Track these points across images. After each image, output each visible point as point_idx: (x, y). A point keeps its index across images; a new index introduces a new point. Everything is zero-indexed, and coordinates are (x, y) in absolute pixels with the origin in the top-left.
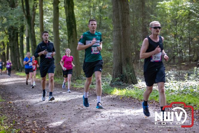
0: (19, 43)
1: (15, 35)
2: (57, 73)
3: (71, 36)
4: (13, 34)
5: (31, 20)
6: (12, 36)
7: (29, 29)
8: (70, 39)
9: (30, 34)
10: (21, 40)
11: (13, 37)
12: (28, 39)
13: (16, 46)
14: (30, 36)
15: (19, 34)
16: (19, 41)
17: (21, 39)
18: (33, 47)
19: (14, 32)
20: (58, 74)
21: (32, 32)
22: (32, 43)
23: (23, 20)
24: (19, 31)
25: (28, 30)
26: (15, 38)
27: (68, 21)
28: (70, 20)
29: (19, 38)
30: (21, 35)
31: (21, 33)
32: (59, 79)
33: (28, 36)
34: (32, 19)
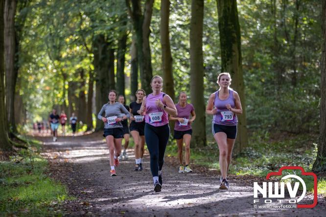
0: (115, 72)
1: (108, 54)
2: (195, 140)
3: (228, 60)
4: (104, 52)
5: (142, 23)
6: (101, 57)
7: (137, 42)
8: (225, 66)
9: (139, 53)
10: (120, 66)
11: (104, 59)
12: (134, 63)
13: (108, 78)
14: (139, 58)
15: (115, 54)
16: (115, 68)
17: (119, 63)
18: (145, 81)
19: (105, 48)
20: (197, 144)
21: (144, 50)
22: (144, 73)
23: (125, 23)
24: (116, 47)
25: (135, 44)
26: (107, 62)
27: (224, 27)
28: (226, 24)
29: (116, 61)
30: (120, 55)
31: (120, 51)
32: (198, 154)
33: (134, 57)
34: (145, 21)
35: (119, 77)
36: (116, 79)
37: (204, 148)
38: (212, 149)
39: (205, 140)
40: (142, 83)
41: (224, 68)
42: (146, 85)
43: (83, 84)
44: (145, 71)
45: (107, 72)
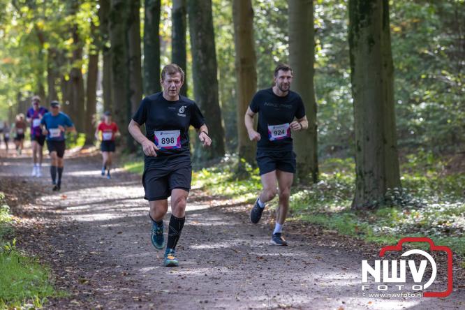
35: (148, 42)
36: (142, 45)
37: (314, 186)
38: (330, 189)
39: (316, 172)
40: (194, 57)
41: (354, 32)
42: (202, 61)
43: (78, 54)
44: (199, 34)
45: (126, 33)
